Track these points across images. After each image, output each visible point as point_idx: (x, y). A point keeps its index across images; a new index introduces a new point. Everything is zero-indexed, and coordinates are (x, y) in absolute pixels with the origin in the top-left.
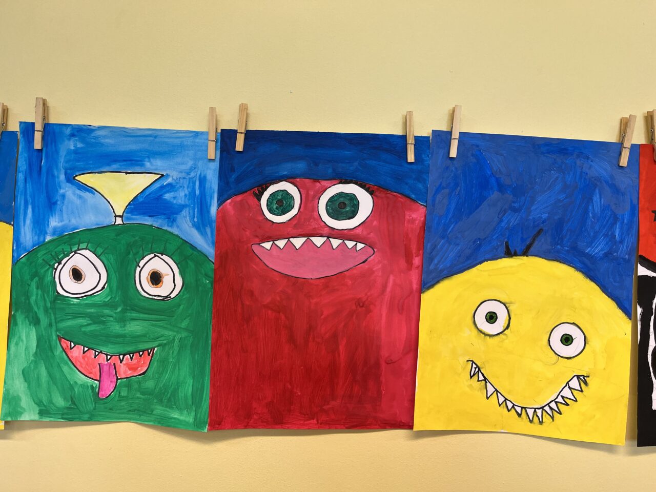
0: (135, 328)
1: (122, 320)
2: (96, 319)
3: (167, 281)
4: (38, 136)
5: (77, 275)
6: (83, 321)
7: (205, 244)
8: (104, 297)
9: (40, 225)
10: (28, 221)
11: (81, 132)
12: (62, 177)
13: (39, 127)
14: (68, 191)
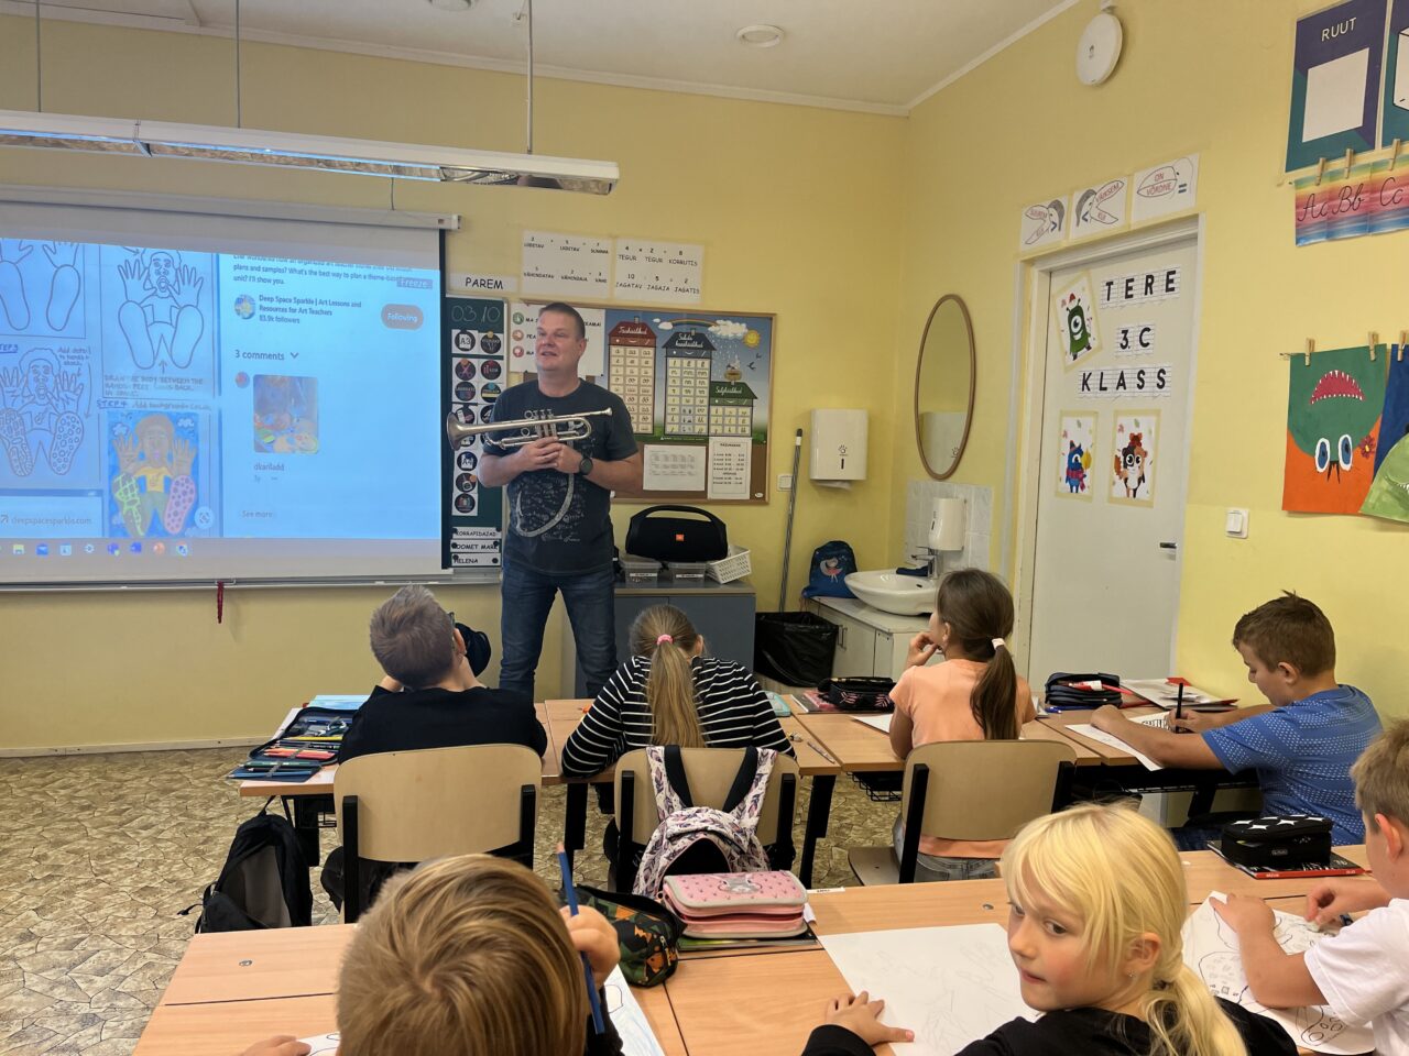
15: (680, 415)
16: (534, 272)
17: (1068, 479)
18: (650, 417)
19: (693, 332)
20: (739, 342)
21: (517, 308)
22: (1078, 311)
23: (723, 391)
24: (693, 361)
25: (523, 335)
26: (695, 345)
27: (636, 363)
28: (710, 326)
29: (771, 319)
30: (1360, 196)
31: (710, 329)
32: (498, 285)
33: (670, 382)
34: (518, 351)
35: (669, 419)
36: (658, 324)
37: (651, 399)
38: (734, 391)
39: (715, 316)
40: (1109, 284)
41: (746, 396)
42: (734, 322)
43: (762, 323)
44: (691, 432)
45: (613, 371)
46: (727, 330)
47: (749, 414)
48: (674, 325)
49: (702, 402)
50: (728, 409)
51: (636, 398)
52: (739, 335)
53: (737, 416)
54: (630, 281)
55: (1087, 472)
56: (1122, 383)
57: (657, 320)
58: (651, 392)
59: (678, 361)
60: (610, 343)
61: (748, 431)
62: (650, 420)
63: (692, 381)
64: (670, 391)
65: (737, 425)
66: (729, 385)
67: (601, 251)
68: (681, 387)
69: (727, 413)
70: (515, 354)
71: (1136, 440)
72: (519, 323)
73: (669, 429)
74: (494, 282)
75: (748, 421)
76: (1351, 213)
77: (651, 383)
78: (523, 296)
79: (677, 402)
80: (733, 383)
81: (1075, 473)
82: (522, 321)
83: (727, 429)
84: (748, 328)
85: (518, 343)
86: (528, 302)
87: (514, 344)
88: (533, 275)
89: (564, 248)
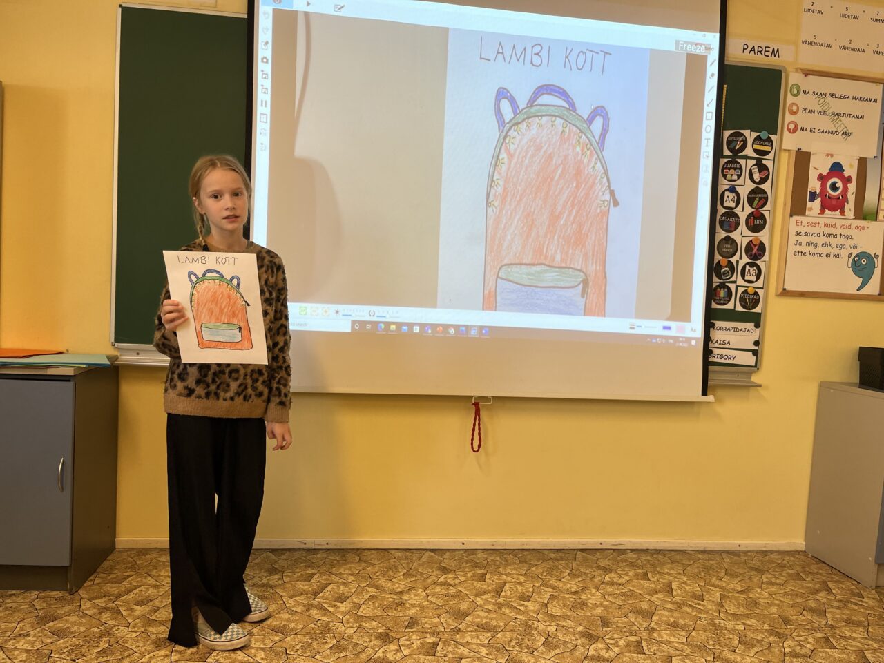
16: (811, 39)
21: (794, 78)
25: (798, 108)
32: (776, 53)
34: (792, 126)
67: (880, 21)
70: (789, 130)
72: (795, 95)
74: (771, 50)
78: (800, 66)
82: (799, 92)
85: (793, 118)
86: (807, 73)
87: (789, 118)
88: (811, 43)
89: (844, 16)
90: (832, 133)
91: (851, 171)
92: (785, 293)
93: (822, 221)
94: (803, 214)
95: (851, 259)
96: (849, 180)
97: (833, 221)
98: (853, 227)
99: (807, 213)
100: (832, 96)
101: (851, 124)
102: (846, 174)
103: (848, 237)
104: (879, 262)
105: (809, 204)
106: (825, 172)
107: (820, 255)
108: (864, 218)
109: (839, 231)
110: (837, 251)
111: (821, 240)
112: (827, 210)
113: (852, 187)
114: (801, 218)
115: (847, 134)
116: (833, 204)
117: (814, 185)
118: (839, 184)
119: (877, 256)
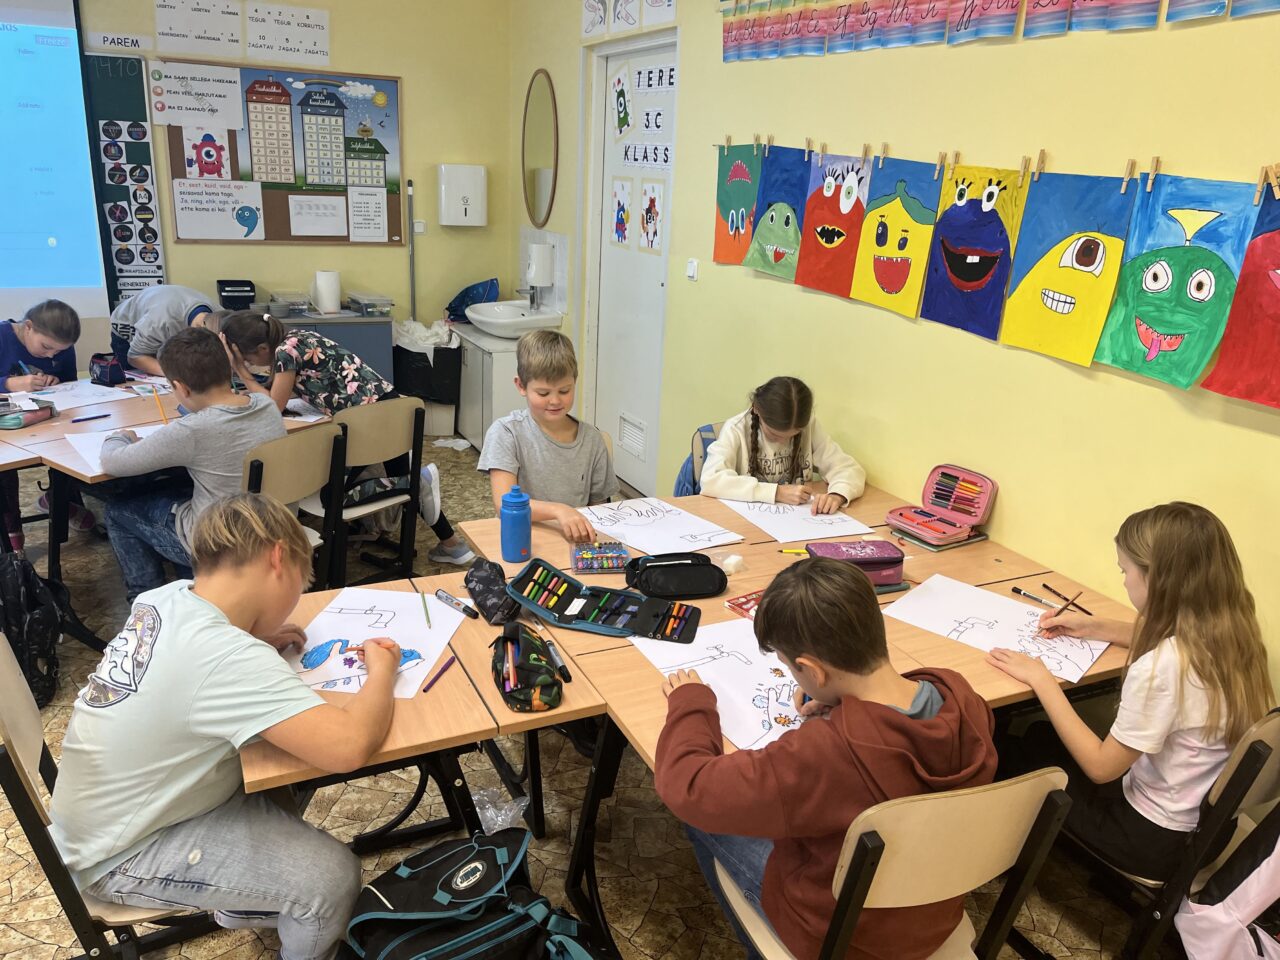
0: (1179, 318)
1: (1173, 312)
2: (1159, 309)
3: (1206, 289)
4: (1150, 182)
5: (1155, 277)
6: (1151, 308)
7: (1236, 266)
8: (1166, 295)
9: (1141, 241)
10: (1135, 239)
11: (1176, 180)
12: (1160, 210)
13: (1151, 177)
14: (1161, 220)
15: (319, 166)
16: (167, 31)
17: (617, 231)
18: (291, 169)
19: (325, 92)
20: (368, 102)
21: (154, 65)
22: (621, 94)
23: (358, 146)
24: (327, 119)
25: (163, 90)
26: (328, 103)
27: (274, 119)
28: (340, 86)
29: (397, 82)
30: (755, 29)
31: (340, 89)
32: (135, 43)
33: (307, 137)
34: (159, 106)
35: (309, 170)
36: (291, 83)
37: (290, 151)
38: (367, 146)
39: (344, 78)
40: (640, 73)
41: (378, 151)
42: (362, 84)
43: (389, 85)
44: (330, 183)
45: (253, 125)
46: (355, 90)
47: (382, 167)
48: (306, 85)
49: (338, 155)
50: (363, 163)
51: (276, 150)
52: (368, 95)
53: (372, 169)
54: (261, 42)
55: (627, 226)
56: (645, 157)
57: (290, 80)
58: (290, 146)
59: (313, 118)
60: (247, 101)
61: (382, 182)
62: (292, 171)
63: (328, 136)
64: (308, 145)
65: (372, 177)
66: (361, 141)
67: (230, 13)
68: (318, 141)
69: (362, 166)
70: (157, 109)
71: (652, 201)
72: (158, 80)
73: (310, 180)
74: (130, 41)
75: (382, 173)
76: (749, 41)
77: (289, 137)
78: (159, 54)
79: (315, 155)
80: (366, 139)
81: (621, 226)
82: (160, 77)
83: (363, 180)
84: (376, 89)
85: (159, 98)
86: (165, 60)
87: (155, 99)
88: (167, 34)
89: (195, 10)
90: (198, 110)
91: (222, 140)
92: (179, 241)
93: (202, 182)
94: (185, 177)
95: (235, 213)
96: (221, 148)
97: (214, 182)
98: (232, 186)
99: (188, 176)
100: (193, 79)
101: (215, 103)
102: (218, 143)
103: (229, 195)
104: (260, 214)
105: (188, 169)
106: (198, 142)
107: (208, 210)
108: (241, 179)
109: (220, 190)
110: (221, 206)
111: (205, 198)
112: (205, 174)
113: (226, 154)
114: (183, 180)
115: (213, 111)
116: (211, 168)
117: (190, 153)
118: (213, 152)
119: (258, 209)
